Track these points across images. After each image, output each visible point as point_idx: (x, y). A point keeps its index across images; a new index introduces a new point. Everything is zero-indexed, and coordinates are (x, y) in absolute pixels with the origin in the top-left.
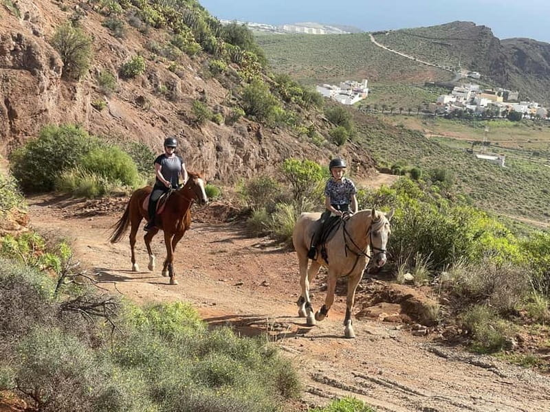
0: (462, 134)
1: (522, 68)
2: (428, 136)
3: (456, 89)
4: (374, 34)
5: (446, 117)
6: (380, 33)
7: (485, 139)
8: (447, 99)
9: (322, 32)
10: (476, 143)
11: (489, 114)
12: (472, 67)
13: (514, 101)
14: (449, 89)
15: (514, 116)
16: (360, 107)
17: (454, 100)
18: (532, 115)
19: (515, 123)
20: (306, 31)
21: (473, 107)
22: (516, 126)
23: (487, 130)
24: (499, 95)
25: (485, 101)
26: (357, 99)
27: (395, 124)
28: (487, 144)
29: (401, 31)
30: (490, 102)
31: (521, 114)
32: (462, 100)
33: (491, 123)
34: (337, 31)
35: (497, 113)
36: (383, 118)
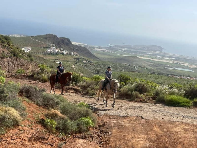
0: (52, 58)
1: (63, 44)
2: (45, 58)
3: (50, 48)
4: (31, 37)
5: (48, 54)
6: (33, 36)
7: (57, 59)
8: (48, 50)
9: (19, 36)
10: (55, 60)
11: (58, 53)
12: (53, 44)
13: (62, 50)
14: (49, 48)
15: (63, 54)
16: (29, 52)
17: (50, 51)
18: (66, 53)
19: (63, 55)
20: (15, 36)
21: (54, 52)
22: (63, 56)
23: (57, 57)
24: (59, 49)
25: (56, 51)
26: (28, 51)
27: (37, 56)
28: (58, 60)
29: (37, 36)
30: (58, 51)
31: (64, 53)
32: (52, 50)
33: (58, 55)
34: (22, 36)
35: (59, 53)
36: (35, 55)
